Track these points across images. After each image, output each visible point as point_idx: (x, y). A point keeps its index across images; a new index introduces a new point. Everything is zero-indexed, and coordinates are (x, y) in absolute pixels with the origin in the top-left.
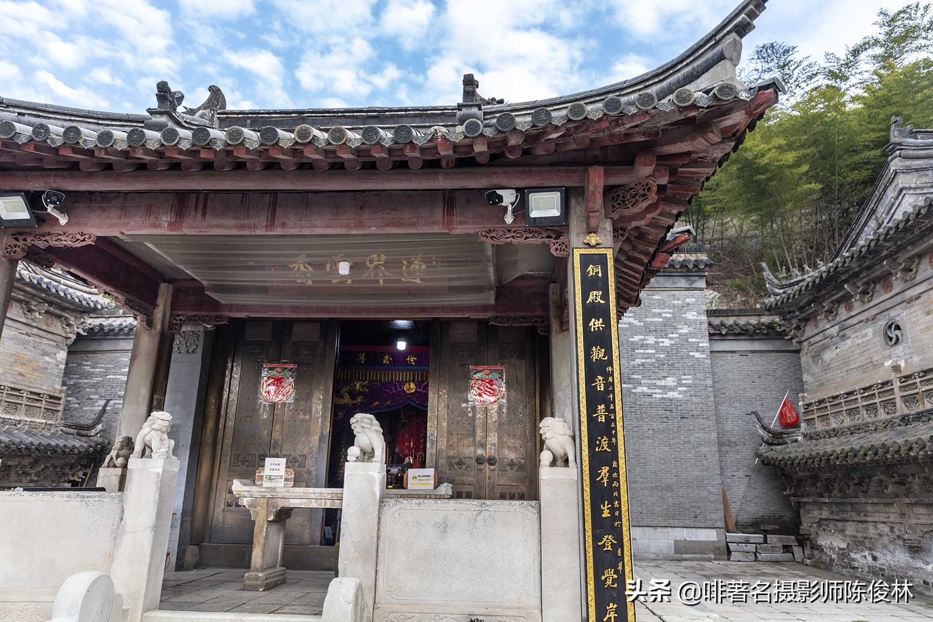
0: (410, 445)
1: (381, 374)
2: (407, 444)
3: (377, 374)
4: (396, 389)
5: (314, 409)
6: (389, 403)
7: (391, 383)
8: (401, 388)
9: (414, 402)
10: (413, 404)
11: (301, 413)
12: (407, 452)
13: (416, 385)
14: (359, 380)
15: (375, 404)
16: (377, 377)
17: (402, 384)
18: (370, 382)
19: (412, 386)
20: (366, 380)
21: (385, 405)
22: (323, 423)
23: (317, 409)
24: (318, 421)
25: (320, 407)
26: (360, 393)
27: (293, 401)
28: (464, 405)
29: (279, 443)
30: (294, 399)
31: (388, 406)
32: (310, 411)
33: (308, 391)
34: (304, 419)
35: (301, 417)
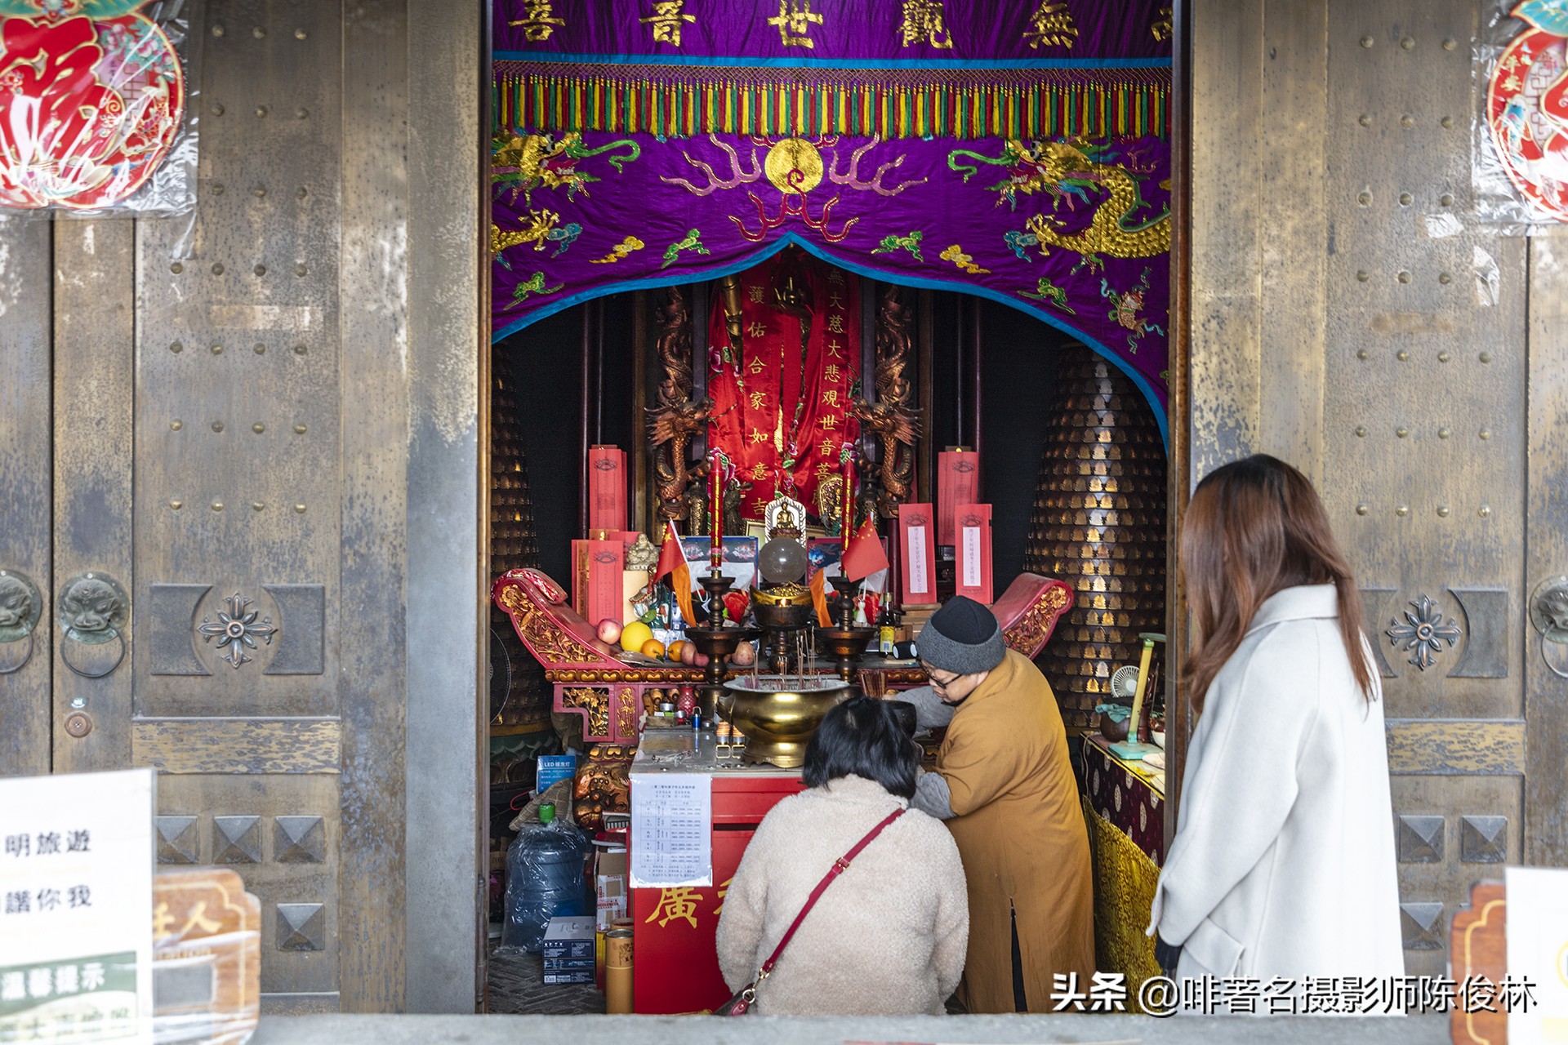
0: (771, 440)
1: (643, 98)
2: (758, 437)
3: (621, 97)
4: (725, 173)
5: (350, 260)
6: (691, 241)
7: (698, 143)
8: (747, 167)
9: (815, 237)
10: (812, 249)
11: (259, 287)
12: (759, 472)
13: (826, 156)
14: (531, 129)
15: (622, 250)
16: (622, 113)
17: (750, 146)
18: (592, 137)
19: (810, 158)
20: (568, 127)
21: (672, 254)
22: (429, 355)
23: (373, 258)
24: (387, 349)
25: (395, 244)
26: (547, 197)
27: (181, 202)
28: (1444, 226)
29: (117, 503)
30: (199, 183)
31: (688, 261)
32: (326, 274)
33: (297, 125)
34: (279, 334)
35: (263, 317)
